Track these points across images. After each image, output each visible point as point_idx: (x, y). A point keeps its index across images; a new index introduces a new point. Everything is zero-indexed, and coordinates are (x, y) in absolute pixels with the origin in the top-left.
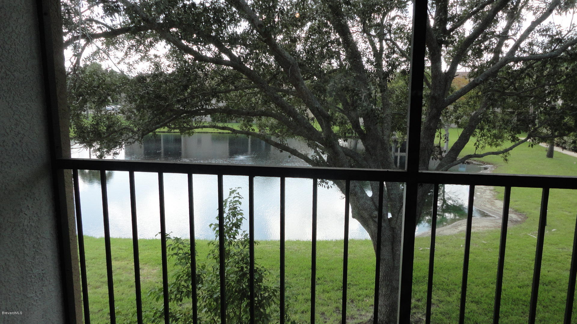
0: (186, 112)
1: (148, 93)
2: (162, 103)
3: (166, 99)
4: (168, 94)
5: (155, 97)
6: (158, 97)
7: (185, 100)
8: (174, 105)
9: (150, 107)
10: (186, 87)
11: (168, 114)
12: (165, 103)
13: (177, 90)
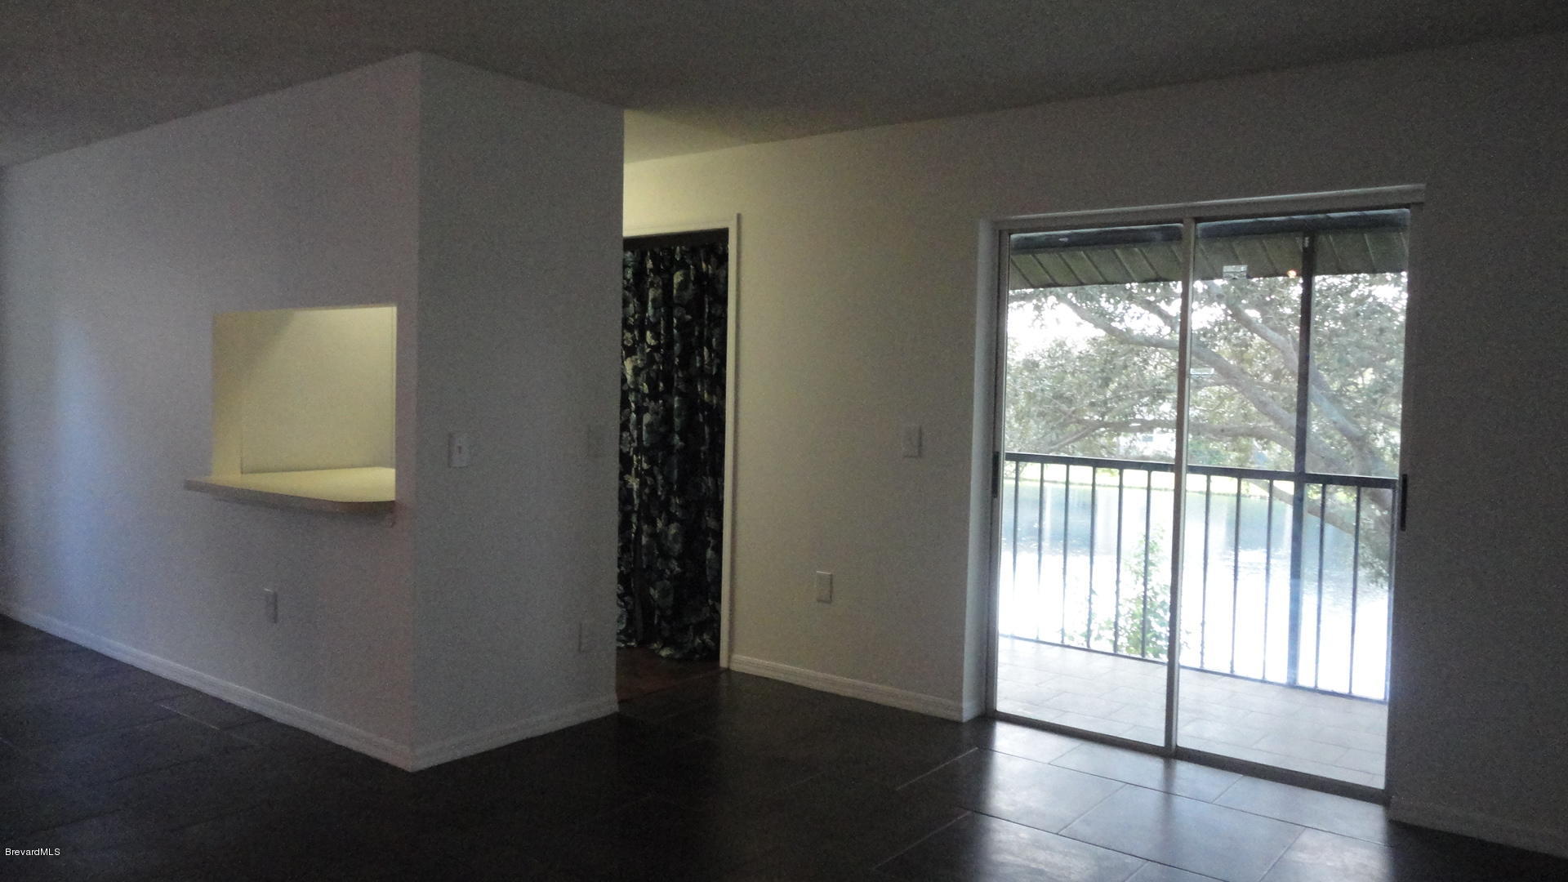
0: (1106, 425)
1: (1042, 390)
2: (1064, 407)
3: (1070, 401)
4: (1075, 392)
5: (1053, 397)
6: (1059, 396)
7: (1105, 403)
8: (1084, 411)
9: (1042, 414)
10: (1106, 382)
11: (1073, 427)
12: (1069, 408)
13: (1091, 385)
